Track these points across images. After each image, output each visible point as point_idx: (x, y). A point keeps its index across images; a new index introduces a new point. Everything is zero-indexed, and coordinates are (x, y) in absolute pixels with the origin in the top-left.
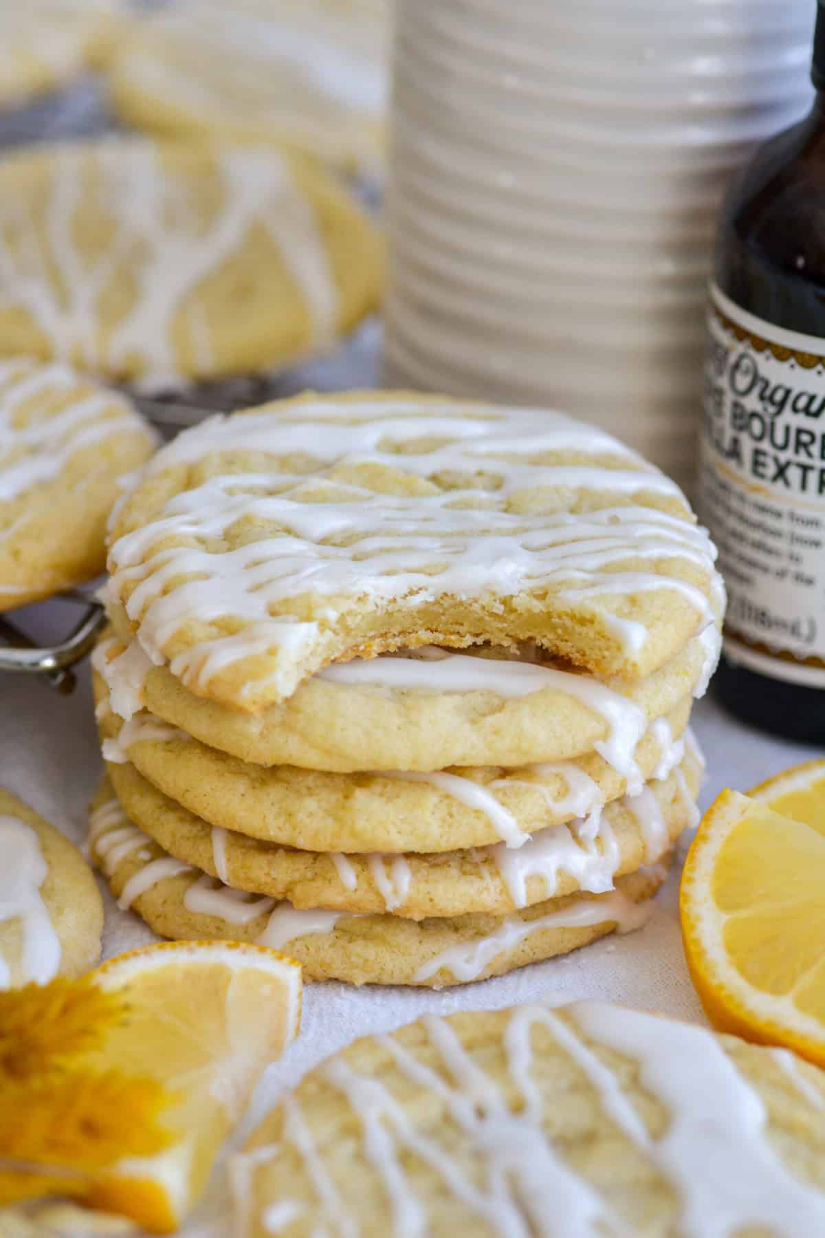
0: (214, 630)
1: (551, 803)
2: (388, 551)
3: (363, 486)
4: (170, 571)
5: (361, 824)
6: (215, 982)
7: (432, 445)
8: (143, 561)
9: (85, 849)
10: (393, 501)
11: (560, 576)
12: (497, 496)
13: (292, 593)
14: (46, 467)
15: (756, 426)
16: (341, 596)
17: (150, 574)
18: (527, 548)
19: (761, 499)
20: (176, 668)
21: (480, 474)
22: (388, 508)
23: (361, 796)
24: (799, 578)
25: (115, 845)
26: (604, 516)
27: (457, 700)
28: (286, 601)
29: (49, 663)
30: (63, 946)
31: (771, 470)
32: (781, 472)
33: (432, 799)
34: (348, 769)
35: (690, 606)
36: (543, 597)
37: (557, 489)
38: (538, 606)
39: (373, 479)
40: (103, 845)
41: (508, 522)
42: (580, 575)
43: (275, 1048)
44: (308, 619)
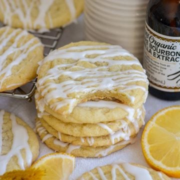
0: (57, 100)
1: (118, 126)
2: (88, 82)
3: (83, 66)
4: (49, 88)
5: (85, 133)
6: (60, 161)
7: (95, 56)
8: (44, 85)
9: (35, 130)
10: (88, 70)
11: (119, 86)
12: (107, 67)
13: (71, 92)
14: (24, 56)
15: (154, 48)
16: (80, 92)
17: (45, 88)
18: (113, 80)
19: (155, 60)
20: (51, 107)
21: (104, 62)
22: (87, 71)
23: (85, 128)
24: (162, 74)
25: (41, 130)
26: (127, 72)
27: (101, 110)
28: (70, 94)
29: (27, 97)
30: (33, 154)
31: (157, 56)
32: (159, 56)
33: (97, 128)
34: (82, 123)
35: (142, 91)
36: (116, 90)
37: (118, 66)
38: (115, 92)
39: (85, 64)
40: (38, 130)
41: (109, 74)
42: (123, 86)
43: (71, 172)
44: (74, 98)
